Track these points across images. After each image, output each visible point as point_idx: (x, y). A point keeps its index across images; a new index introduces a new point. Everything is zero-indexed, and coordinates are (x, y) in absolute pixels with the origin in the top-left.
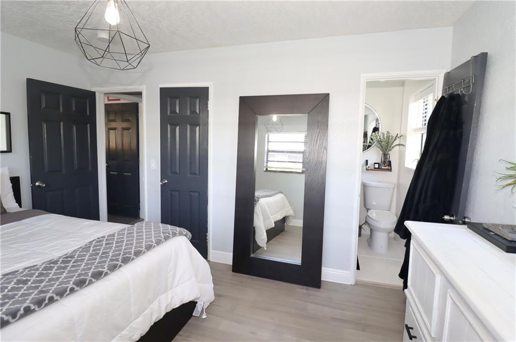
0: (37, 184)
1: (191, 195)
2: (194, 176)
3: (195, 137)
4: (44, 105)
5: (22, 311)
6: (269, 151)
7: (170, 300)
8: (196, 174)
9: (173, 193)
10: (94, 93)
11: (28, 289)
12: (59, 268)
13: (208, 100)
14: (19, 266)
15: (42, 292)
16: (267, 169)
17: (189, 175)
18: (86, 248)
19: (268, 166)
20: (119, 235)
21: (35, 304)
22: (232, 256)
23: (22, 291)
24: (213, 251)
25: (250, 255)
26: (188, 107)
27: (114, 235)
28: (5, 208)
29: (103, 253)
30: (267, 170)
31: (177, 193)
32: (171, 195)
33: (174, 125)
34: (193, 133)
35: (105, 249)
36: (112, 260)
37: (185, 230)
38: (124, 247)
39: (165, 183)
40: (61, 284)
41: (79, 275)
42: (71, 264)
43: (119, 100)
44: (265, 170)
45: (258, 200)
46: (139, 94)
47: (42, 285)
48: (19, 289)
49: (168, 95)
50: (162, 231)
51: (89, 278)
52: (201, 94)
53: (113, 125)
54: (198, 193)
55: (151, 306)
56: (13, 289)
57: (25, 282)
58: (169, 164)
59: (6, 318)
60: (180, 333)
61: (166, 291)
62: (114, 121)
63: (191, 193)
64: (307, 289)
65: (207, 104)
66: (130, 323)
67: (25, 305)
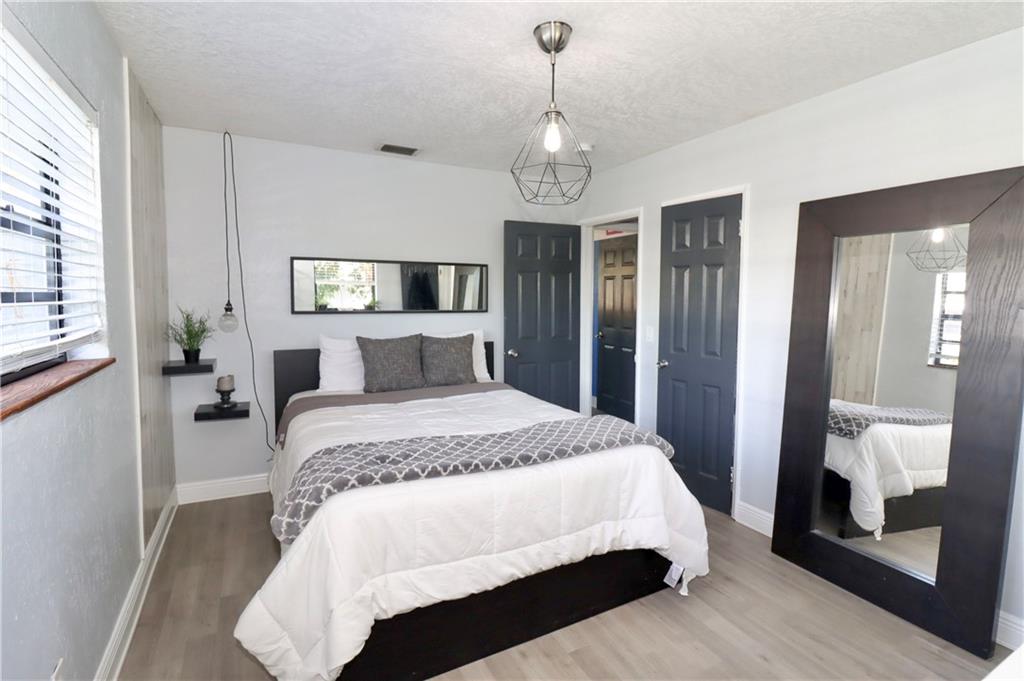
0: (510, 352)
1: (705, 391)
2: (712, 357)
3: (716, 287)
4: (520, 253)
5: (451, 468)
6: (944, 317)
7: (619, 533)
8: (715, 354)
9: (677, 384)
10: (579, 227)
11: (463, 452)
12: (495, 442)
13: (741, 218)
14: (465, 433)
15: (472, 457)
16: (937, 361)
17: (703, 355)
18: (526, 431)
19: (943, 353)
20: (566, 423)
21: (462, 465)
22: (773, 521)
23: (458, 452)
24: (742, 503)
25: (809, 527)
26: (706, 235)
27: (560, 423)
28: (477, 376)
29: (541, 439)
30: (937, 363)
31: (682, 385)
32: (674, 387)
33: (681, 268)
34: (713, 278)
35: (545, 435)
36: (545, 448)
37: (661, 439)
38: (565, 438)
39: (665, 366)
40: (489, 456)
41: (509, 453)
42: (506, 441)
43: (620, 232)
44: (931, 361)
45: (867, 426)
46: (635, 220)
47: (475, 452)
48: (456, 450)
49: (675, 217)
50: (622, 430)
51: (516, 459)
52: (728, 209)
53: (610, 272)
54: (717, 390)
55: (589, 529)
56: (452, 448)
57: (463, 446)
58: (672, 334)
59: (439, 468)
60: (642, 600)
61: (615, 518)
62: (613, 265)
63: (707, 388)
64: (945, 648)
65: (738, 225)
66: (558, 535)
67: (455, 463)
